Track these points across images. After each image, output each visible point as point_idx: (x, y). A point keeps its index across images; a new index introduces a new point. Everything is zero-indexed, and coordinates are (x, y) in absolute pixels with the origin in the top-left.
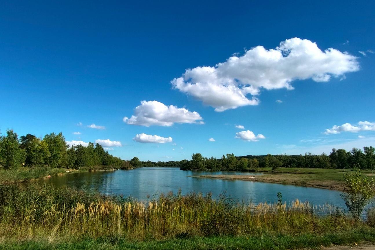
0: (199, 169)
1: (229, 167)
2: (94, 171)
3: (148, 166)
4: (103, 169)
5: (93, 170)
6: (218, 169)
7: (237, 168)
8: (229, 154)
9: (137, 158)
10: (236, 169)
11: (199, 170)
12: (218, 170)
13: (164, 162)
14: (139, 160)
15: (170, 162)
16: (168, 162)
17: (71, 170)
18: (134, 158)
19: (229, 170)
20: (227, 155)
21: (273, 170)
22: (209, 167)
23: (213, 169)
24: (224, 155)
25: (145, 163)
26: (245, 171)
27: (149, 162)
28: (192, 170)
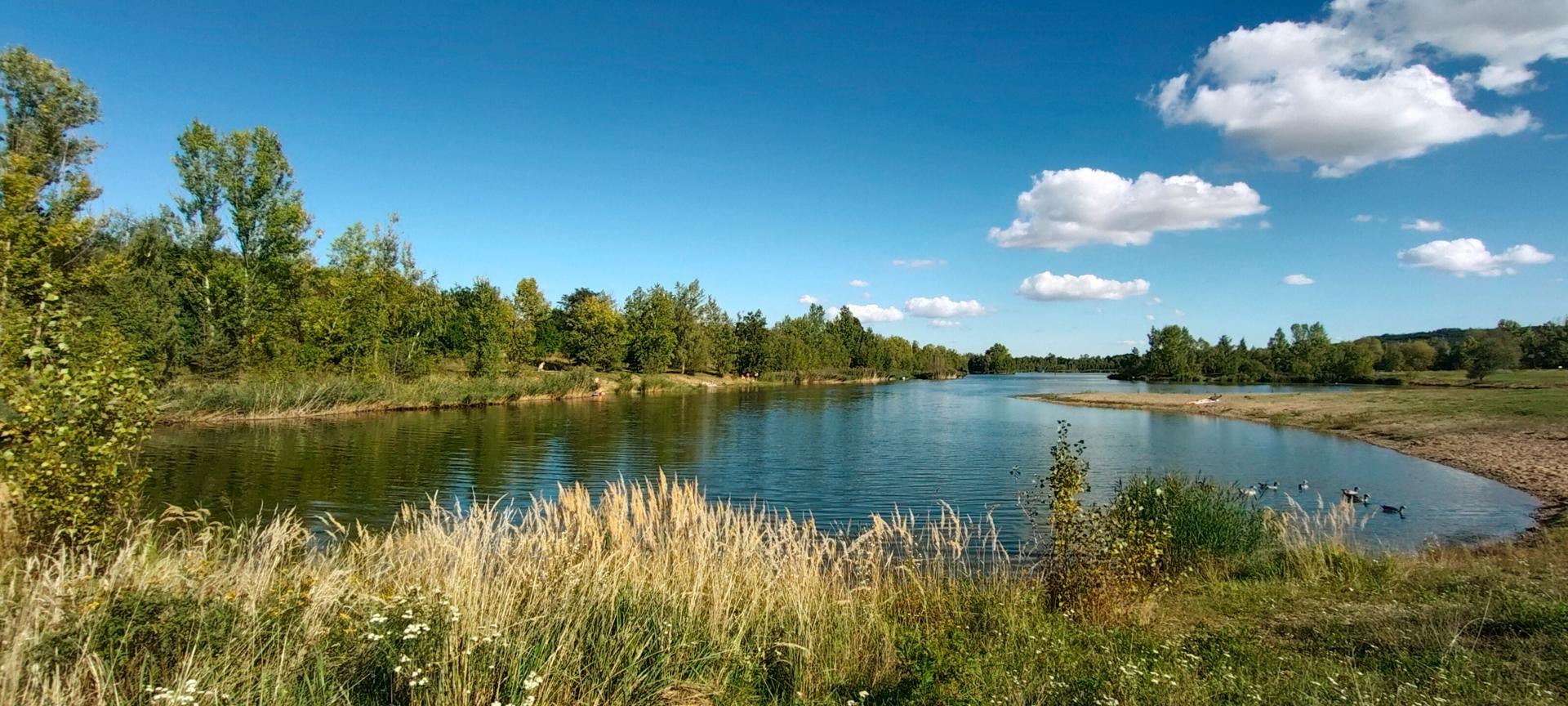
0: (1174, 377)
1: (1294, 370)
2: (809, 382)
3: (1047, 370)
4: (834, 377)
5: (805, 382)
6: (1246, 376)
7: (1328, 374)
8: (1301, 324)
9: (1004, 347)
10: (1321, 375)
11: (1173, 380)
12: (1248, 380)
13: (1099, 357)
14: (1009, 352)
15: (1117, 356)
16: (1111, 356)
17: (728, 380)
18: (993, 346)
19: (1292, 379)
20: (1294, 327)
21: (1473, 380)
22: (1212, 371)
23: (1227, 378)
24: (1279, 330)
25: (1038, 360)
26: (1360, 382)
27: (1050, 358)
28: (1147, 379)
